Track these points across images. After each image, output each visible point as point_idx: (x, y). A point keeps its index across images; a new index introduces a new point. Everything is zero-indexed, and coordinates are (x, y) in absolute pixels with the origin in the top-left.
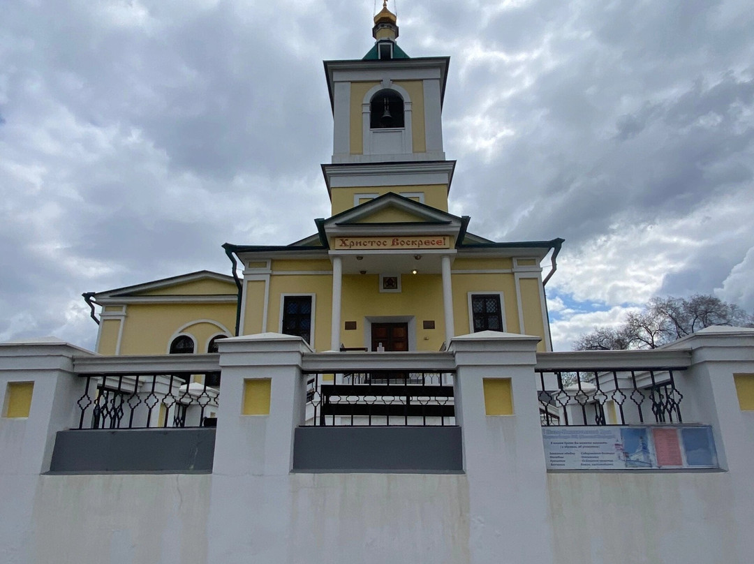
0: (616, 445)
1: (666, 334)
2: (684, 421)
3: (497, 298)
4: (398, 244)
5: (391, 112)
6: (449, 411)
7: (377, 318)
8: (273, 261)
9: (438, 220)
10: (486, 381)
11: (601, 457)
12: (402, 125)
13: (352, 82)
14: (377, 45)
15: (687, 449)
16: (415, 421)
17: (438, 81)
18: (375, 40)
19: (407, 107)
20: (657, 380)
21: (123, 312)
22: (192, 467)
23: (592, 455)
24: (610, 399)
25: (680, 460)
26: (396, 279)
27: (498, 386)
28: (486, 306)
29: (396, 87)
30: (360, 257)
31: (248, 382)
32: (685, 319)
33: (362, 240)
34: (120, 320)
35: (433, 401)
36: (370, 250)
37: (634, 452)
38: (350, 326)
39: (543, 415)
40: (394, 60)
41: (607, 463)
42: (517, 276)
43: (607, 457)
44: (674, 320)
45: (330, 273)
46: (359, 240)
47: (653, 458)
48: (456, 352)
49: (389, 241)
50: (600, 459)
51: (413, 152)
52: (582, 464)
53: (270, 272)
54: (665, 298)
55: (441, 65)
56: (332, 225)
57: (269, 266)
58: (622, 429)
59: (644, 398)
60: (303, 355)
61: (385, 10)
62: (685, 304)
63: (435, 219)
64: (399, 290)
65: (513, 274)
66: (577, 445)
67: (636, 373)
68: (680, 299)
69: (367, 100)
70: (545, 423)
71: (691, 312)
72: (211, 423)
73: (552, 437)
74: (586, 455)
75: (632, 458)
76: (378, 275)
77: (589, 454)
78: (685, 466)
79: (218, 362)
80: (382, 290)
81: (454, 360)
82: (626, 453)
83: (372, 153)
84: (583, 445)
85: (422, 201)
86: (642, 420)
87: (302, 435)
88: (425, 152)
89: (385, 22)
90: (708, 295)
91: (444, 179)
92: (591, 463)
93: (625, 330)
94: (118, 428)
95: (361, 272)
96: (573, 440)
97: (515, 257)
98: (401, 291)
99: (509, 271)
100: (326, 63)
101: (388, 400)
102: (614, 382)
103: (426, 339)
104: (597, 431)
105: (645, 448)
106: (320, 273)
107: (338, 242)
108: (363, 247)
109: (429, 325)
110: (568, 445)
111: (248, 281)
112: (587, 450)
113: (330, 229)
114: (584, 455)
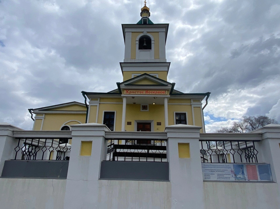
0: (231, 171)
1: (248, 130)
2: (259, 162)
3: (185, 114)
4: (148, 93)
5: (146, 43)
6: (164, 156)
7: (139, 120)
8: (100, 98)
9: (163, 84)
10: (179, 144)
11: (225, 176)
12: (151, 49)
13: (132, 32)
14: (142, 19)
15: (260, 174)
16: (151, 160)
17: (165, 33)
18: (141, 17)
19: (152, 42)
20: (248, 145)
21: (43, 116)
22: (59, 176)
23: (221, 175)
24: (229, 152)
25: (257, 178)
26: (147, 106)
27: (184, 146)
28: (181, 117)
29: (149, 35)
30: (133, 97)
31: (83, 142)
32: (255, 125)
33: (134, 91)
34: (42, 119)
35: (158, 152)
36: (137, 95)
37: (238, 174)
38: (129, 123)
39: (202, 159)
40: (148, 24)
41: (227, 178)
42: (193, 106)
43: (227, 176)
44: (251, 125)
45: (122, 103)
46: (133, 91)
47: (246, 177)
48: (167, 132)
49: (144, 92)
50: (224, 177)
51: (155, 59)
52: (217, 179)
53: (99, 102)
54: (248, 117)
55: (166, 26)
56: (123, 85)
57: (99, 100)
58: (234, 165)
59: (243, 152)
60: (106, 132)
61: (145, 6)
62: (255, 118)
63: (162, 84)
64: (148, 110)
65: (191, 105)
66: (216, 171)
67: (240, 142)
68: (253, 117)
69: (138, 39)
70: (203, 162)
71: (257, 122)
72: (68, 158)
73: (206, 167)
74: (219, 175)
75: (238, 177)
76: (140, 104)
77: (220, 174)
78: (259, 180)
79: (71, 134)
80: (141, 110)
81: (167, 135)
82: (235, 174)
83: (139, 59)
84: (218, 171)
85: (157, 77)
86: (242, 161)
87: (104, 164)
88: (159, 59)
89: (145, 11)
90: (264, 116)
91: (166, 69)
92: (221, 178)
93: (233, 128)
94: (30, 160)
95: (134, 103)
96: (214, 169)
97: (192, 99)
98: (148, 111)
99: (190, 104)
100: (122, 25)
101: (140, 151)
102: (231, 146)
103: (158, 129)
104: (224, 165)
105: (243, 173)
106: (118, 103)
107: (125, 91)
108: (134, 94)
109: (159, 124)
110: (212, 171)
111: (91, 106)
112: (220, 173)
113: (122, 86)
114: (218, 175)
